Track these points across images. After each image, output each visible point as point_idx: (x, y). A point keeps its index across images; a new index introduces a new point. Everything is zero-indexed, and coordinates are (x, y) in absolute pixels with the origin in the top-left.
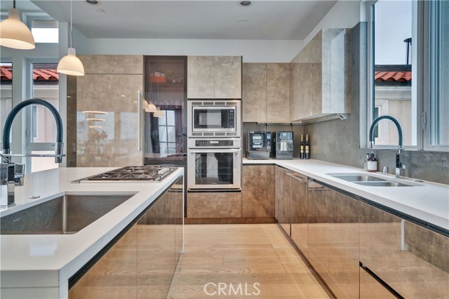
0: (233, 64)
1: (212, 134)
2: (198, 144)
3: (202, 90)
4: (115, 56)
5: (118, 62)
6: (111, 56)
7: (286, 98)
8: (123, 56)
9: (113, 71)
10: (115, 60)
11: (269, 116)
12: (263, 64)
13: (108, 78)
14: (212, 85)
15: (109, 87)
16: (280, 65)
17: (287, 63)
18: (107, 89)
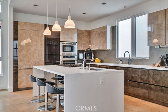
0: (74, 30)
1: (68, 54)
2: (64, 57)
3: (65, 38)
4: (34, 23)
5: (35, 26)
6: (32, 23)
7: (88, 42)
8: (37, 24)
9: (33, 29)
10: (34, 25)
11: (83, 48)
12: (81, 30)
13: (31, 32)
14: (68, 37)
15: (32, 35)
16: (86, 31)
17: (88, 31)
18: (31, 36)
